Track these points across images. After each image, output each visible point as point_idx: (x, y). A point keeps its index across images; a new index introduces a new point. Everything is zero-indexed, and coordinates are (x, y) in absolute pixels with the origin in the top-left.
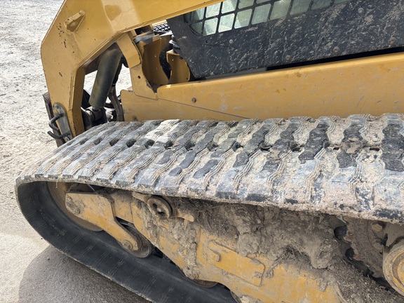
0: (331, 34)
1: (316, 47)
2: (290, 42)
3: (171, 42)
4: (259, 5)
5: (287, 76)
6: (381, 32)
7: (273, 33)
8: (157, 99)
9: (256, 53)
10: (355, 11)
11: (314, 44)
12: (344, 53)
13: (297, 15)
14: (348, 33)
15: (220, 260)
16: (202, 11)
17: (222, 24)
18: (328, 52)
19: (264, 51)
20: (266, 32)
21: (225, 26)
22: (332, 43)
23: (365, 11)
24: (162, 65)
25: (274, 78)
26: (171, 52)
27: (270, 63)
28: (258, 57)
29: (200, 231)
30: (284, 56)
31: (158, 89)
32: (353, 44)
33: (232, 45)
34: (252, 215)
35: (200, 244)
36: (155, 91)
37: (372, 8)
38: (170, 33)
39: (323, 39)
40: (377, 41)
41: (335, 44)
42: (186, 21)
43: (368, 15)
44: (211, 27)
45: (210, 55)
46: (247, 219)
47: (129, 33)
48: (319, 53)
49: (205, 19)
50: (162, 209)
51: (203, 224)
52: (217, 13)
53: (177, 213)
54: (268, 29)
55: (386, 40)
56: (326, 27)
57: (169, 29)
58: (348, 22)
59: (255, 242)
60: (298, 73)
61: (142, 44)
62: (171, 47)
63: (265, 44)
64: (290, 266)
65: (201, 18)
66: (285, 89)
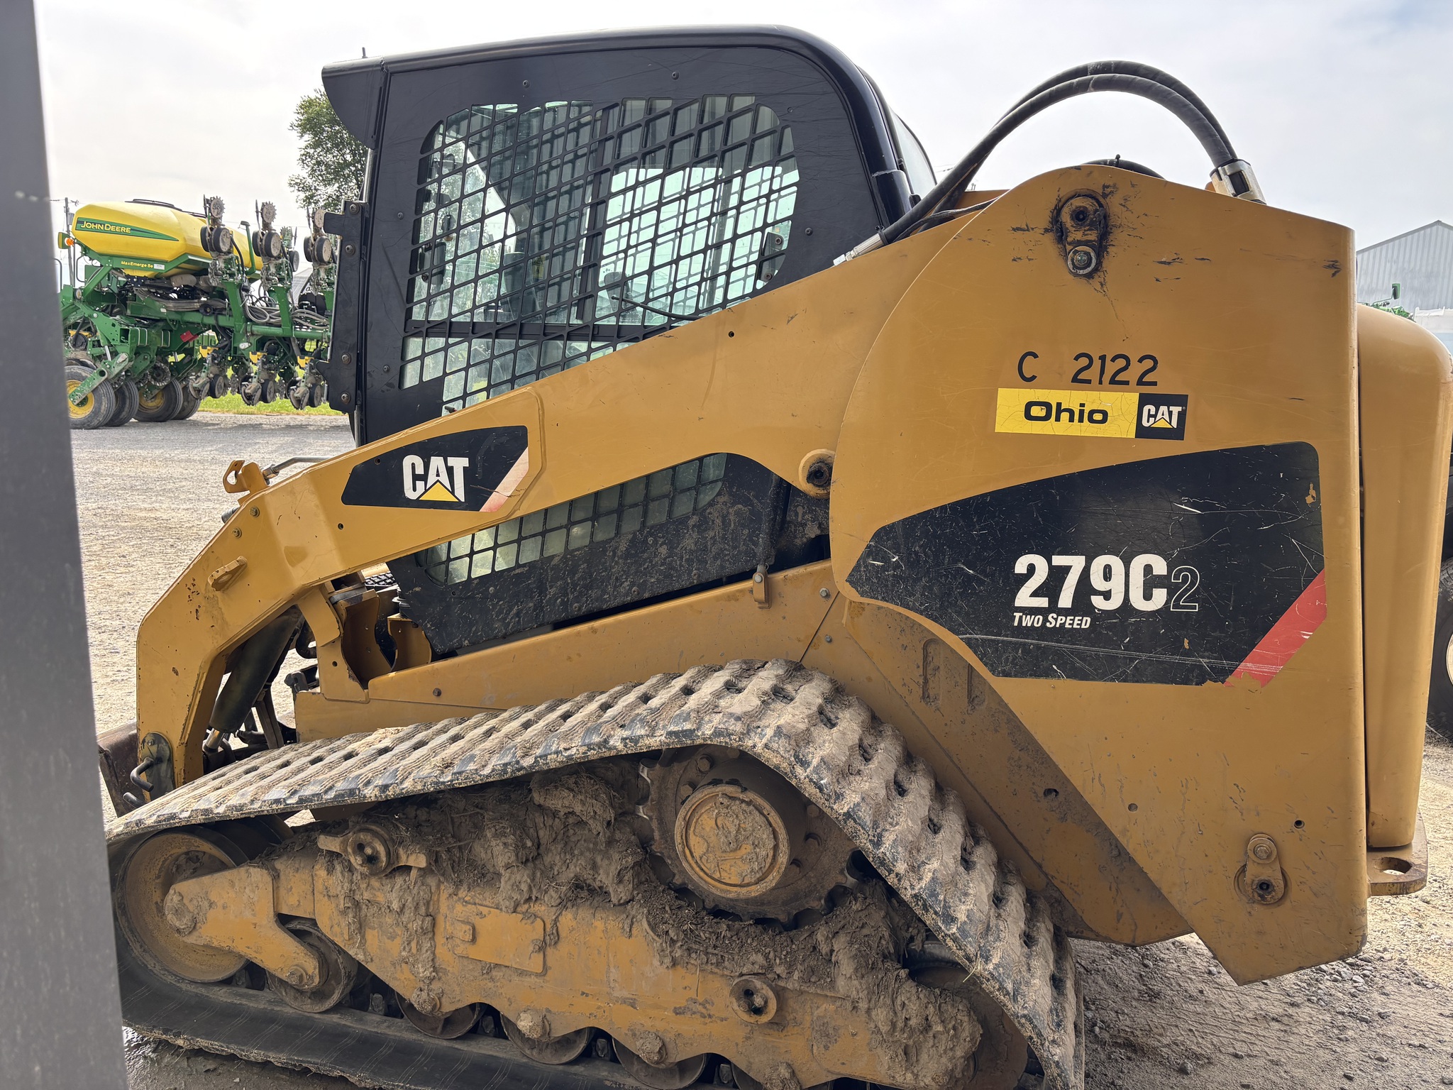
0: (624, 571)
1: (610, 589)
2: (575, 585)
3: (395, 600)
4: (526, 538)
5: (578, 633)
6: (681, 565)
7: (550, 574)
8: (368, 701)
9: (531, 605)
10: (645, 541)
11: (606, 585)
12: (647, 595)
13: (578, 549)
14: (645, 569)
15: (474, 940)
16: (444, 547)
17: (476, 566)
18: (627, 595)
19: (542, 600)
20: (541, 574)
21: (481, 570)
22: (628, 583)
23: (656, 542)
24: (379, 642)
25: (561, 638)
26: (396, 616)
27: (554, 618)
28: (534, 610)
29: (438, 887)
30: (571, 606)
31: (371, 682)
32: (654, 584)
33: (495, 595)
34: (518, 832)
35: (440, 919)
36: (365, 685)
37: (663, 537)
38: (396, 587)
39: (617, 578)
40: (679, 576)
41: (633, 584)
42: (418, 564)
43: (661, 545)
44: (460, 571)
45: (461, 613)
46: (510, 839)
47: (321, 587)
48: (615, 598)
49: (449, 559)
50: (373, 848)
51: (443, 875)
52: (468, 552)
53: (398, 857)
54: (543, 569)
55: (689, 574)
56: (617, 563)
57: (394, 582)
58: (640, 555)
59: (525, 878)
60: (592, 628)
61: (343, 604)
62: (396, 608)
63: (542, 591)
64: (580, 911)
65: (444, 558)
66: (579, 655)
